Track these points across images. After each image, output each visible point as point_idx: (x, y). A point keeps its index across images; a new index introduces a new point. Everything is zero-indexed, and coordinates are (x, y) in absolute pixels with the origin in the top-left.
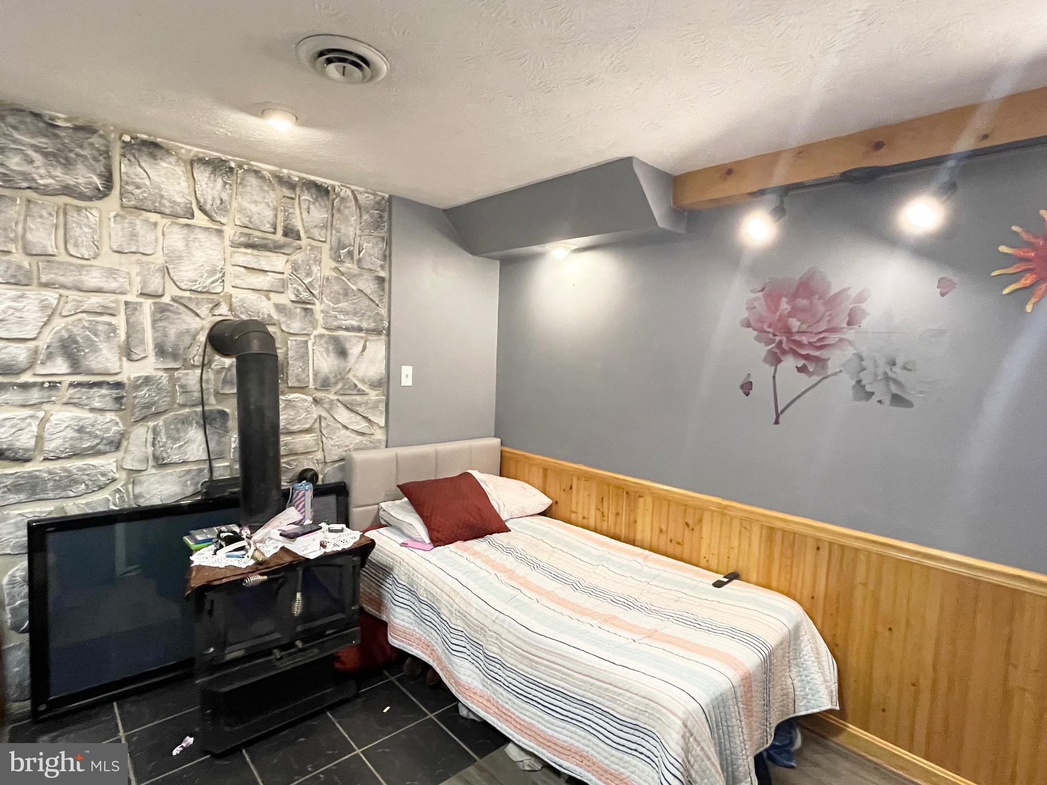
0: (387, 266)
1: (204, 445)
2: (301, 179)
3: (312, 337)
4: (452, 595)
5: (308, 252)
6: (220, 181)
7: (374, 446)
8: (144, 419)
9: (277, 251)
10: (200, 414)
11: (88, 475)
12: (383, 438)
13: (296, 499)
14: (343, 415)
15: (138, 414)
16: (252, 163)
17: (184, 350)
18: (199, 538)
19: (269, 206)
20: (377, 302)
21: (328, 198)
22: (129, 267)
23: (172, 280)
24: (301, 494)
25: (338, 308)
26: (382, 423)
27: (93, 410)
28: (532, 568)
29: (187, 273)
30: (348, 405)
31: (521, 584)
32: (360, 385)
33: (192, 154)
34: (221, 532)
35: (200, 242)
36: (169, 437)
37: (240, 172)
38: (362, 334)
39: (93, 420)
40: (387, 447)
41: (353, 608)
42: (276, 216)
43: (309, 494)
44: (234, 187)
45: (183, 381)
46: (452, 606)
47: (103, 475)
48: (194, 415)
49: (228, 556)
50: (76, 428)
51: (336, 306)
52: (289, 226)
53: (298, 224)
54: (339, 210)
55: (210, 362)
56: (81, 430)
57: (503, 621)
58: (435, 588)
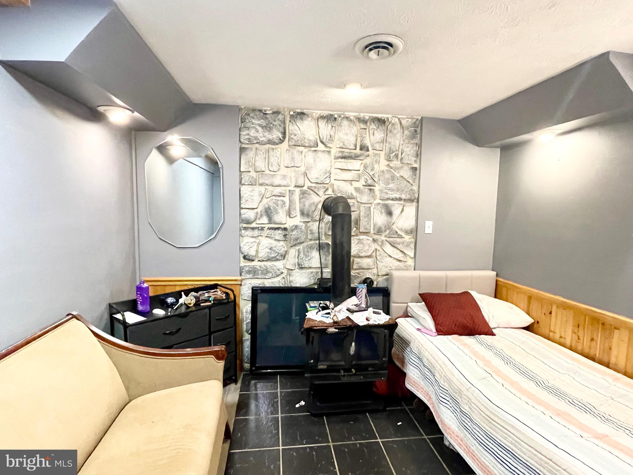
0: (418, 160)
1: (319, 260)
2: (370, 117)
3: (373, 205)
4: (443, 366)
5: (373, 157)
6: (330, 126)
7: (407, 269)
8: (295, 245)
9: (356, 159)
10: (318, 244)
11: (273, 269)
12: (413, 264)
13: (358, 292)
14: (389, 249)
15: (293, 243)
16: (346, 113)
17: (312, 212)
18: (312, 305)
19: (353, 135)
20: (411, 183)
21: (385, 125)
22: (291, 173)
23: (308, 178)
24: (360, 290)
25: (387, 188)
26: (412, 256)
27: (275, 240)
28: (506, 363)
29: (314, 175)
30: (392, 244)
31: (493, 372)
32: (399, 232)
33: (318, 115)
34: (320, 303)
35: (320, 158)
36: (304, 254)
37: (340, 119)
38: (402, 202)
39: (275, 244)
40: (414, 270)
41: (384, 359)
42: (356, 140)
43: (365, 291)
44: (337, 128)
45: (311, 228)
46: (442, 373)
47: (279, 270)
48: (315, 245)
49: (322, 316)
50: (269, 248)
51: (387, 187)
52: (363, 145)
53: (367, 142)
54: (391, 132)
55: (323, 219)
56: (271, 249)
57: (474, 391)
58: (433, 359)
